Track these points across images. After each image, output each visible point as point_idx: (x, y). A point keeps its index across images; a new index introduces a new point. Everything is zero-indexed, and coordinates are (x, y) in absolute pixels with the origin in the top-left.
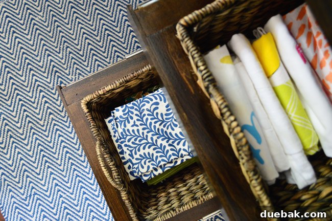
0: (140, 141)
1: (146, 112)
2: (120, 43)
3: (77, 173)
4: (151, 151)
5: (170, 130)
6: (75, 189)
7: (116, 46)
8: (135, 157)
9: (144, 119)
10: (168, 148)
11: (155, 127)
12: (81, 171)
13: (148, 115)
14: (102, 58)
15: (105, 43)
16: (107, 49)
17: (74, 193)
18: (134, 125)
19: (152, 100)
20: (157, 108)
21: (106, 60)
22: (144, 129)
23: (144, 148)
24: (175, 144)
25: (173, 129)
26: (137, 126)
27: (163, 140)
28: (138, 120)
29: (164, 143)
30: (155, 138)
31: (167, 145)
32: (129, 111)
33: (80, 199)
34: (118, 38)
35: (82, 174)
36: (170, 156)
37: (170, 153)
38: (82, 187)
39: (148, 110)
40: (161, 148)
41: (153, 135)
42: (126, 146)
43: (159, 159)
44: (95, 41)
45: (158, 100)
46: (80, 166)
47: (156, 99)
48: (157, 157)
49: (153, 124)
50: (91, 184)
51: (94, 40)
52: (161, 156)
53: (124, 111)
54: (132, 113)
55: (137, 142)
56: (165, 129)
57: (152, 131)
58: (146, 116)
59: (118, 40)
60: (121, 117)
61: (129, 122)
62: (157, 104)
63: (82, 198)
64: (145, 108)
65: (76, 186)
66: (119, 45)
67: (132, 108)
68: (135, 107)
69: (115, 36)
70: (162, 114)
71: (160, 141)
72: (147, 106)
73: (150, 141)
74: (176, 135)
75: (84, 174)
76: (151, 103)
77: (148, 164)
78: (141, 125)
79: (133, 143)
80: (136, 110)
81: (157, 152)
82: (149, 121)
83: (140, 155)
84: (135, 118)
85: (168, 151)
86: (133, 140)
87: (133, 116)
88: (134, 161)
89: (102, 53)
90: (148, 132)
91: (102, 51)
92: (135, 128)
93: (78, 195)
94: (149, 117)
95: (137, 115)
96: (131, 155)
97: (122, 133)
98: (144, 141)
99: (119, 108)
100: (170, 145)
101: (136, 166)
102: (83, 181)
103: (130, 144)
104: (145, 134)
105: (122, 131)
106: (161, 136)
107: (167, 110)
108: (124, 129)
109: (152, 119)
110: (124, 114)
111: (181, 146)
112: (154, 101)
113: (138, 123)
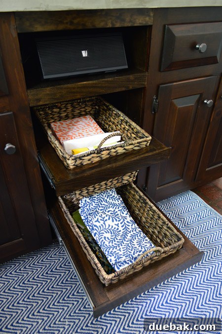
0: (130, 247)
1: (111, 244)
2: (41, 287)
3: (148, 312)
4: (135, 242)
5: (121, 233)
6: (161, 313)
7: (44, 290)
8: (140, 249)
9: (115, 245)
10: (132, 233)
11: (119, 240)
12: (146, 309)
13: (112, 243)
14: (52, 299)
15: (39, 298)
16: (45, 296)
17: (164, 313)
18: (120, 250)
19: (103, 240)
20: (108, 238)
21: (54, 296)
22: (122, 245)
23: (134, 245)
24: (129, 230)
25: (120, 231)
26: (120, 249)
27: (127, 236)
28: (116, 249)
29: (129, 235)
30: (126, 240)
31: (130, 234)
32: (111, 253)
33: (168, 308)
34: (37, 289)
35: (148, 308)
36: (137, 232)
37: (134, 232)
38: (158, 307)
39: (109, 242)
40: (133, 237)
41: (125, 241)
42: (134, 254)
43: (139, 238)
44: (37, 306)
45: (103, 237)
46: (143, 310)
47: (102, 238)
48: (138, 239)
49: (118, 240)
50: (154, 300)
51: (36, 308)
52: (138, 237)
53: (111, 256)
54: (112, 251)
55: (131, 248)
56: (120, 235)
57: (122, 241)
58: (113, 244)
59: (39, 288)
60: (115, 257)
61: (118, 253)
62: (105, 238)
63: (167, 306)
64: (108, 245)
65: (158, 312)
66: (43, 287)
67: (108, 252)
68: (108, 250)
69: (35, 291)
70: (112, 236)
71: (128, 237)
72: (107, 243)
73: (129, 242)
74: (123, 229)
75: (147, 306)
76: (104, 241)
77: (143, 243)
78: (119, 247)
79: (132, 250)
80: (109, 249)
81: (135, 239)
82: (116, 243)
83: (139, 246)
84: (115, 250)
85: (134, 233)
86: (130, 251)
87: (114, 251)
88: (143, 250)
89: (48, 300)
90: (123, 243)
91: (46, 301)
92: (122, 250)
93: (165, 310)
94: (114, 242)
95: (113, 249)
96: (140, 251)
97: (126, 257)
98: (130, 245)
99: (109, 259)
100: (130, 232)
101: (146, 249)
102: (153, 306)
103: (132, 252)
104: (125, 244)
105: (124, 257)
106: (125, 237)
107: (109, 233)
108: (123, 255)
109: (115, 241)
110: (113, 255)
111: (130, 227)
112: (103, 239)
113: (118, 248)
